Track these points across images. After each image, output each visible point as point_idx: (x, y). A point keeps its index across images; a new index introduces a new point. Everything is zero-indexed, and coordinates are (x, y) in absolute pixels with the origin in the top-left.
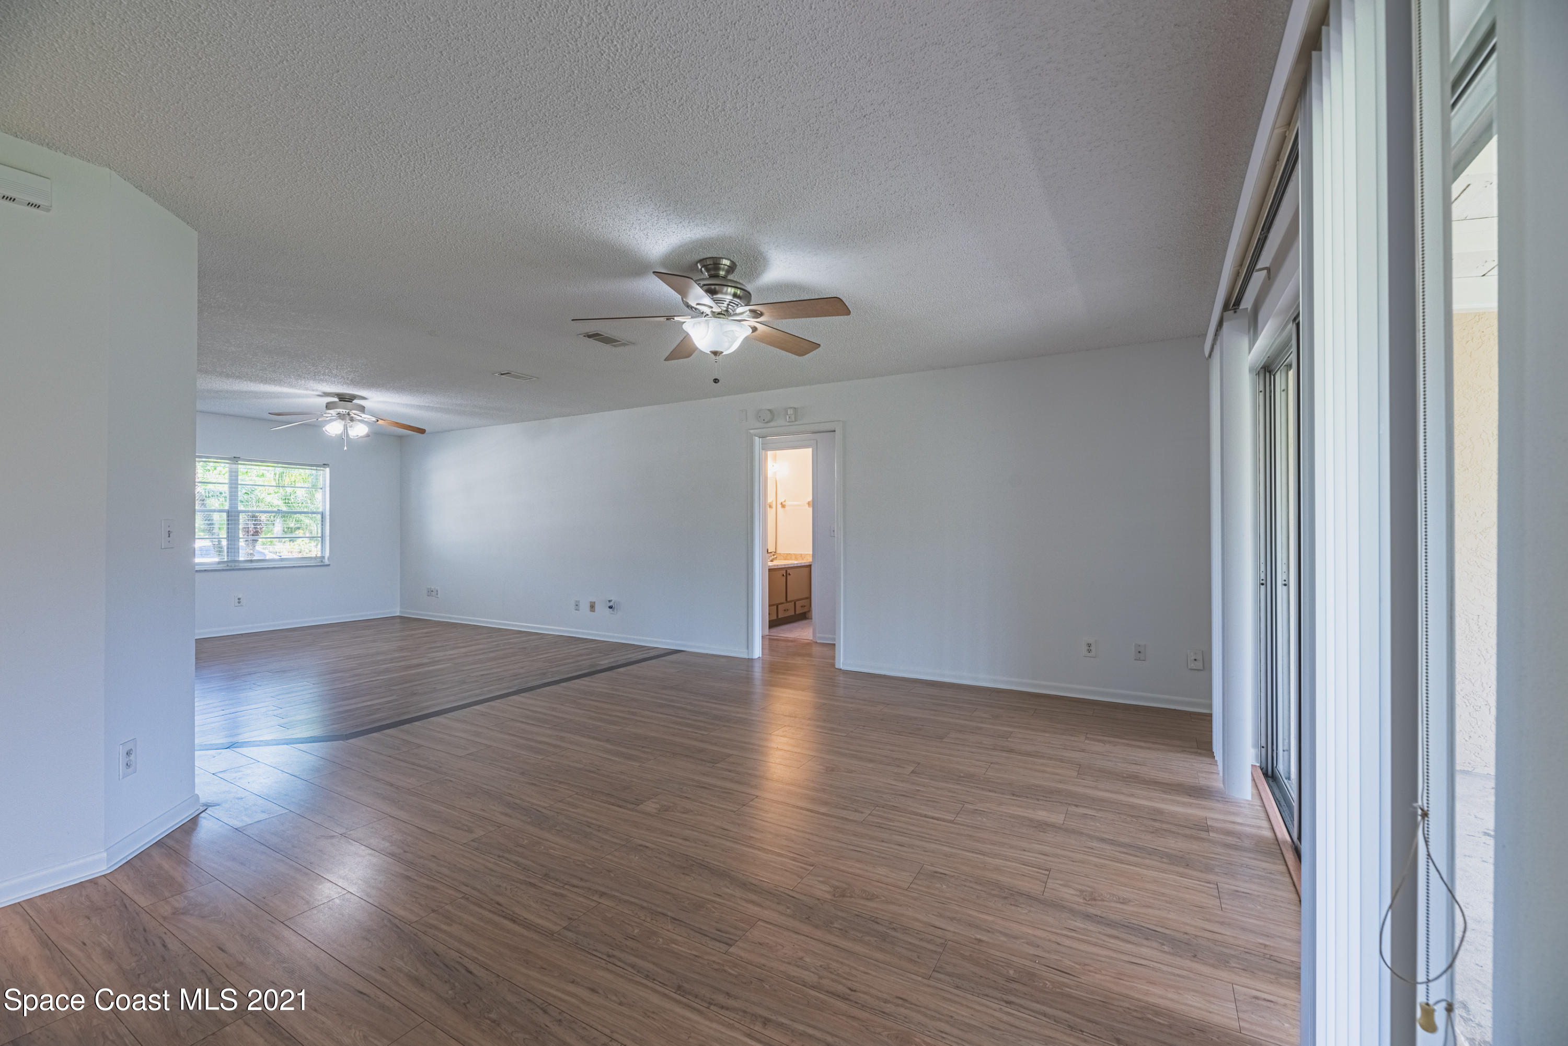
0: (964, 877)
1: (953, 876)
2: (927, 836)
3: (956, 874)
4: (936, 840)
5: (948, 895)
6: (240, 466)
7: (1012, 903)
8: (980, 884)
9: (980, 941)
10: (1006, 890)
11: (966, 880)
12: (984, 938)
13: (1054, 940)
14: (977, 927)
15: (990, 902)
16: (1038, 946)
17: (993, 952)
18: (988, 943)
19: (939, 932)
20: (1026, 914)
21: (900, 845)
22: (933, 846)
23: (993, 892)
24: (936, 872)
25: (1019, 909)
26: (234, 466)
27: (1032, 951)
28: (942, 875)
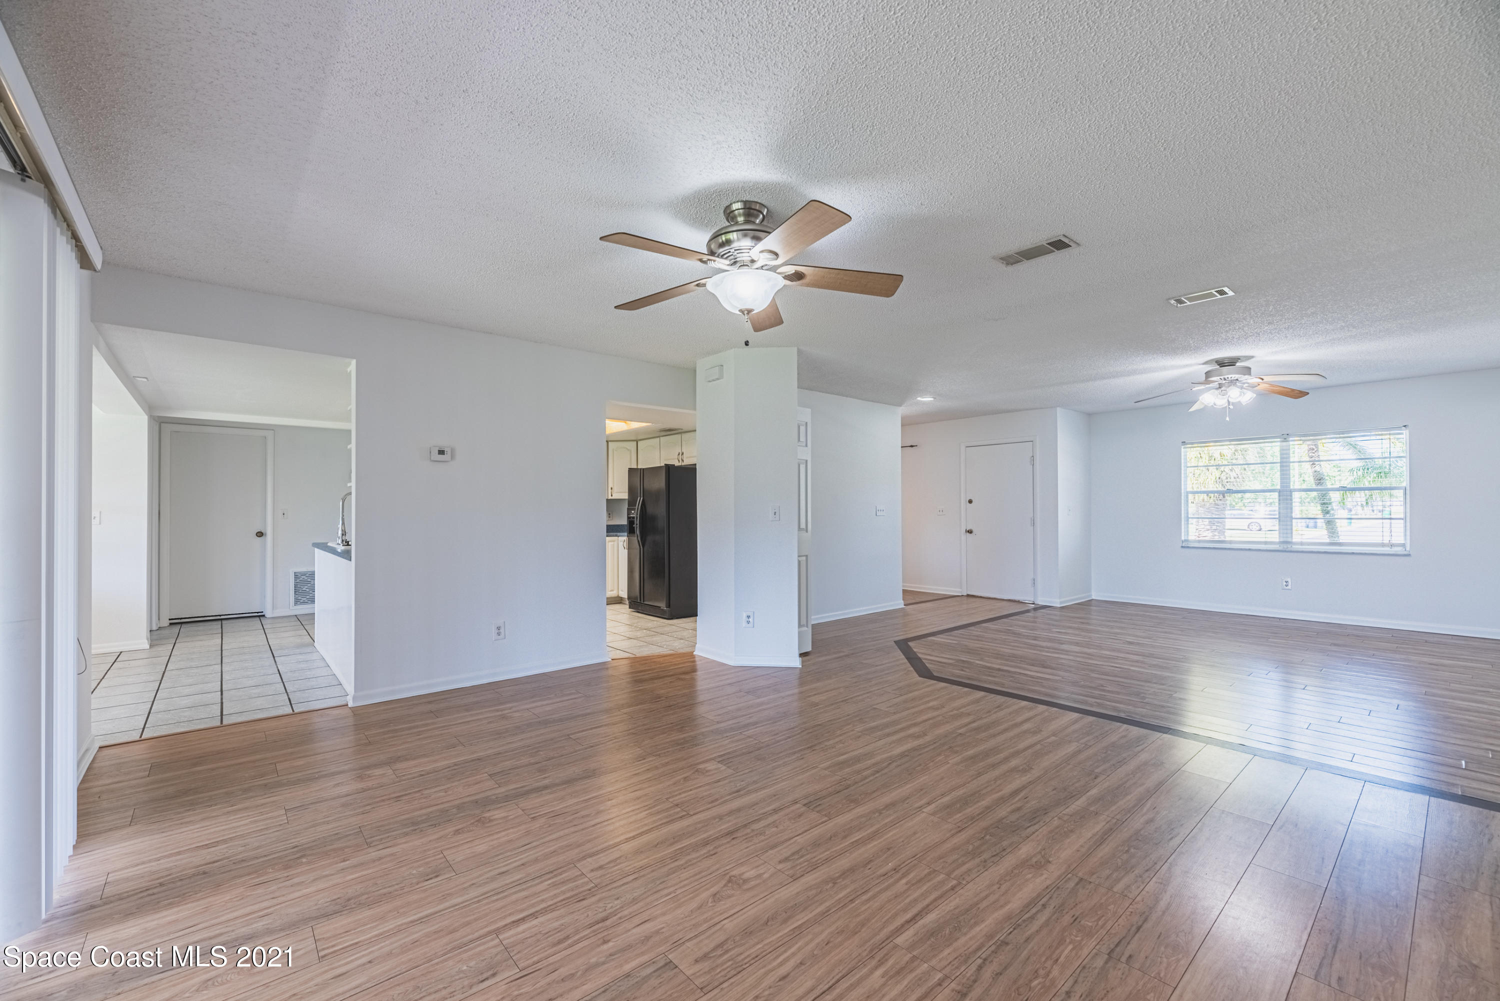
0: (406, 890)
1: (418, 884)
2: (495, 898)
3: (417, 887)
4: (479, 901)
5: (404, 869)
6: (1291, 443)
7: (339, 900)
8: (385, 895)
9: (344, 861)
10: (354, 906)
11: (402, 888)
12: (342, 864)
13: (279, 898)
14: (355, 866)
15: (361, 888)
16: (292, 886)
17: (329, 861)
18: (337, 863)
19: (381, 847)
20: (318, 901)
21: (503, 873)
22: (473, 893)
23: (366, 896)
24: (437, 876)
25: (329, 900)
26: (1284, 444)
27: (296, 880)
28: (428, 877)
